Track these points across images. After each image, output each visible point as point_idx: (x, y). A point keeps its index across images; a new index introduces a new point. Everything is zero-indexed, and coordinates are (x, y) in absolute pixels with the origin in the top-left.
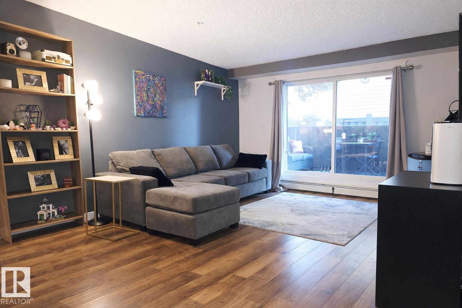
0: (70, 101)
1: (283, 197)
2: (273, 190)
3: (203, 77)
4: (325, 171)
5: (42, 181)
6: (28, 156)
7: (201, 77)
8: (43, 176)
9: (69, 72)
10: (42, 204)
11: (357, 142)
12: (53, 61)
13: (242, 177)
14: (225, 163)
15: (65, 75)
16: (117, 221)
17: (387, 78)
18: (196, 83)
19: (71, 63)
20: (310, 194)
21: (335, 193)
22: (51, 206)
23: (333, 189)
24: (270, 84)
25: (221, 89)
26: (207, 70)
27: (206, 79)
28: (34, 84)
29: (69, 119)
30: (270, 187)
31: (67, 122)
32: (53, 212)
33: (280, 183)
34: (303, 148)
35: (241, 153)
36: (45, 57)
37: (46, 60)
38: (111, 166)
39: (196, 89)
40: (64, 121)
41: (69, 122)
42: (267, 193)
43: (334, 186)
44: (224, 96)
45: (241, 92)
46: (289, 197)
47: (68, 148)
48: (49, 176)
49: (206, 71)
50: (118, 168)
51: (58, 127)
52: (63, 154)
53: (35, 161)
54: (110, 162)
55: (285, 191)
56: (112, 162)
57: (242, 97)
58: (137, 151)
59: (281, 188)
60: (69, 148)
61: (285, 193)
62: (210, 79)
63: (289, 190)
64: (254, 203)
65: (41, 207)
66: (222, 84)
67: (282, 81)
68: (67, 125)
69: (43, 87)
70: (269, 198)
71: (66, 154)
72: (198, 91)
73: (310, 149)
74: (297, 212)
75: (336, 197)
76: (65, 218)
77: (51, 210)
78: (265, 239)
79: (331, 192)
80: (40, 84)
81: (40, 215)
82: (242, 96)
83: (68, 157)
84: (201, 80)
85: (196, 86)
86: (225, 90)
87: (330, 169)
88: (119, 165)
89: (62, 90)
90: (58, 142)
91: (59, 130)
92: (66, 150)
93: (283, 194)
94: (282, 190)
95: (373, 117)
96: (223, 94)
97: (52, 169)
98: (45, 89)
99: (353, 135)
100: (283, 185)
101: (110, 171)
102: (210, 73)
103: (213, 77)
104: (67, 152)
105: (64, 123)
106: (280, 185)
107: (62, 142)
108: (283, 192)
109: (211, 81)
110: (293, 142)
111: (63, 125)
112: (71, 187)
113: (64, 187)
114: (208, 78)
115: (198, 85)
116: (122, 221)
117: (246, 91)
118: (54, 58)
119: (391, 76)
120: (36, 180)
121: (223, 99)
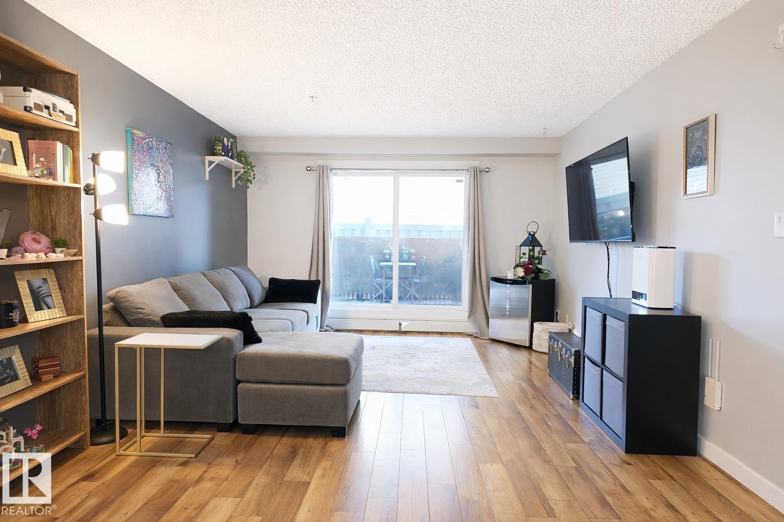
12: (45, 114)
15: (57, 142)
17: (458, 181)
18: (208, 158)
19: (74, 119)
21: (403, 329)
23: (400, 325)
24: (309, 169)
25: (232, 170)
26: (225, 139)
27: (223, 153)
28: (2, 156)
31: (45, 240)
32: (17, 444)
33: (326, 322)
35: (272, 278)
36: (31, 104)
37: (34, 111)
39: (208, 170)
40: (36, 236)
43: (399, 322)
44: (236, 181)
47: (51, 295)
48: (10, 361)
49: (223, 139)
51: (25, 251)
52: (42, 310)
59: (329, 329)
60: (53, 296)
62: (230, 154)
66: (243, 163)
67: (329, 167)
68: (44, 245)
71: (49, 308)
72: (210, 173)
77: (13, 440)
79: (397, 329)
80: (11, 159)
83: (55, 315)
84: (216, 155)
85: (207, 164)
86: (240, 172)
87: (391, 298)
88: (140, 313)
89: (51, 174)
90: (28, 281)
92: (48, 300)
96: (234, 179)
98: (20, 169)
102: (229, 144)
104: (50, 304)
105: (37, 241)
107: (37, 283)
109: (232, 157)
111: (36, 246)
114: (226, 152)
115: (211, 163)
118: (47, 108)
119: (463, 178)
121: (234, 186)
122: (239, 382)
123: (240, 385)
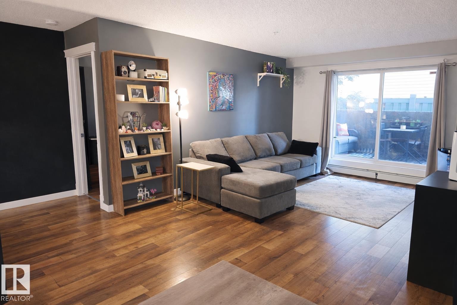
0: (164, 108)
1: (329, 179)
2: (322, 174)
3: (265, 69)
4: (368, 154)
5: (141, 170)
6: (133, 152)
7: (264, 69)
8: (142, 166)
9: (165, 84)
10: (139, 187)
11: (399, 128)
12: (152, 77)
13: (295, 165)
14: (280, 151)
15: (160, 87)
16: (195, 197)
18: (259, 74)
19: (167, 77)
20: (355, 178)
21: (378, 178)
22: (145, 189)
23: (377, 174)
24: (321, 73)
25: (280, 78)
27: (267, 71)
28: (138, 95)
29: (161, 122)
30: (319, 171)
31: (160, 124)
32: (147, 194)
33: (327, 166)
34: (349, 131)
35: (294, 140)
36: (146, 75)
37: (147, 78)
38: (191, 153)
39: (259, 80)
40: (157, 122)
41: (162, 124)
42: (316, 176)
43: (377, 172)
44: (283, 84)
45: (296, 79)
46: (336, 180)
47: (160, 144)
48: (145, 166)
49: (268, 63)
50: (197, 156)
51: (152, 128)
52: (156, 149)
53: (137, 155)
54: (190, 149)
55: (332, 174)
56: (192, 150)
57: (297, 84)
58: (210, 140)
59: (328, 171)
60: (161, 144)
61: (331, 176)
62: (272, 70)
63: (335, 174)
64: (304, 185)
65: (139, 190)
66: (282, 74)
67: (333, 71)
68: (159, 126)
69: (144, 97)
70: (318, 181)
71: (159, 149)
72: (260, 82)
73: (355, 132)
74: (341, 195)
75: (379, 182)
76: (156, 198)
77: (146, 192)
78: (314, 221)
79: (375, 177)
80: (142, 96)
81: (139, 197)
82: (296, 82)
83: (161, 152)
84: (263, 72)
85: (258, 77)
86: (283, 78)
88: (198, 153)
89: (158, 99)
90: (152, 139)
91: (153, 131)
92: (159, 146)
93: (329, 177)
94: (329, 174)
95: (417, 98)
96: (281, 82)
97: (148, 161)
98: (145, 99)
99: (396, 121)
100: (330, 168)
101: (191, 157)
102: (271, 65)
103: (274, 68)
104: (160, 148)
105: (157, 124)
106: (327, 168)
107: (156, 140)
108: (330, 175)
109: (272, 72)
110: (339, 125)
111: (157, 126)
112: (161, 174)
113: (156, 175)
114: (269, 70)
115: (260, 76)
116: (199, 197)
117: (301, 78)
118: (153, 75)
120: (138, 170)
121: (281, 87)
122: (222, 188)
123: (222, 190)
